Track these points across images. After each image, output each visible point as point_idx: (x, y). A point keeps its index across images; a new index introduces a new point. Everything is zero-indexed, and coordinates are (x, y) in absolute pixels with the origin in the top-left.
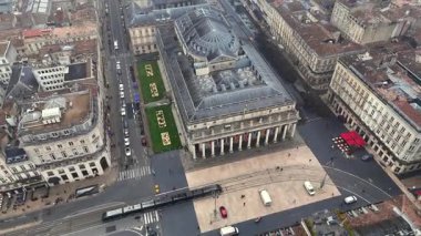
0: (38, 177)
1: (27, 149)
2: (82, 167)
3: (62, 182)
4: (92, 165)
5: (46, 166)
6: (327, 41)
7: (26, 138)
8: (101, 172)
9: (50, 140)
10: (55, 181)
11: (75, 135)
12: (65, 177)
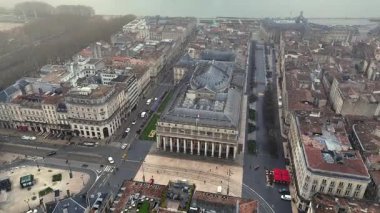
0: (69, 126)
1: (68, 105)
2: (92, 129)
3: (80, 135)
4: (98, 129)
5: (74, 120)
6: (304, 102)
7: (68, 99)
8: (102, 137)
9: (79, 103)
10: (77, 132)
11: (92, 105)
12: (83, 132)
